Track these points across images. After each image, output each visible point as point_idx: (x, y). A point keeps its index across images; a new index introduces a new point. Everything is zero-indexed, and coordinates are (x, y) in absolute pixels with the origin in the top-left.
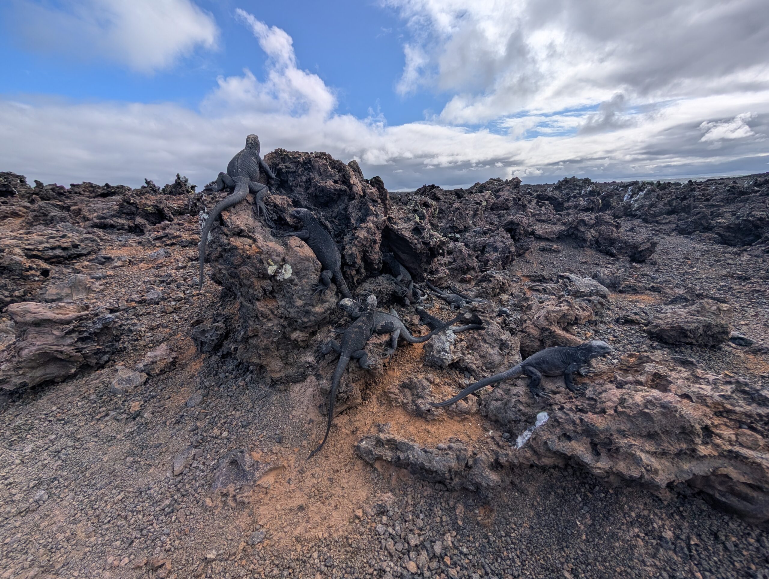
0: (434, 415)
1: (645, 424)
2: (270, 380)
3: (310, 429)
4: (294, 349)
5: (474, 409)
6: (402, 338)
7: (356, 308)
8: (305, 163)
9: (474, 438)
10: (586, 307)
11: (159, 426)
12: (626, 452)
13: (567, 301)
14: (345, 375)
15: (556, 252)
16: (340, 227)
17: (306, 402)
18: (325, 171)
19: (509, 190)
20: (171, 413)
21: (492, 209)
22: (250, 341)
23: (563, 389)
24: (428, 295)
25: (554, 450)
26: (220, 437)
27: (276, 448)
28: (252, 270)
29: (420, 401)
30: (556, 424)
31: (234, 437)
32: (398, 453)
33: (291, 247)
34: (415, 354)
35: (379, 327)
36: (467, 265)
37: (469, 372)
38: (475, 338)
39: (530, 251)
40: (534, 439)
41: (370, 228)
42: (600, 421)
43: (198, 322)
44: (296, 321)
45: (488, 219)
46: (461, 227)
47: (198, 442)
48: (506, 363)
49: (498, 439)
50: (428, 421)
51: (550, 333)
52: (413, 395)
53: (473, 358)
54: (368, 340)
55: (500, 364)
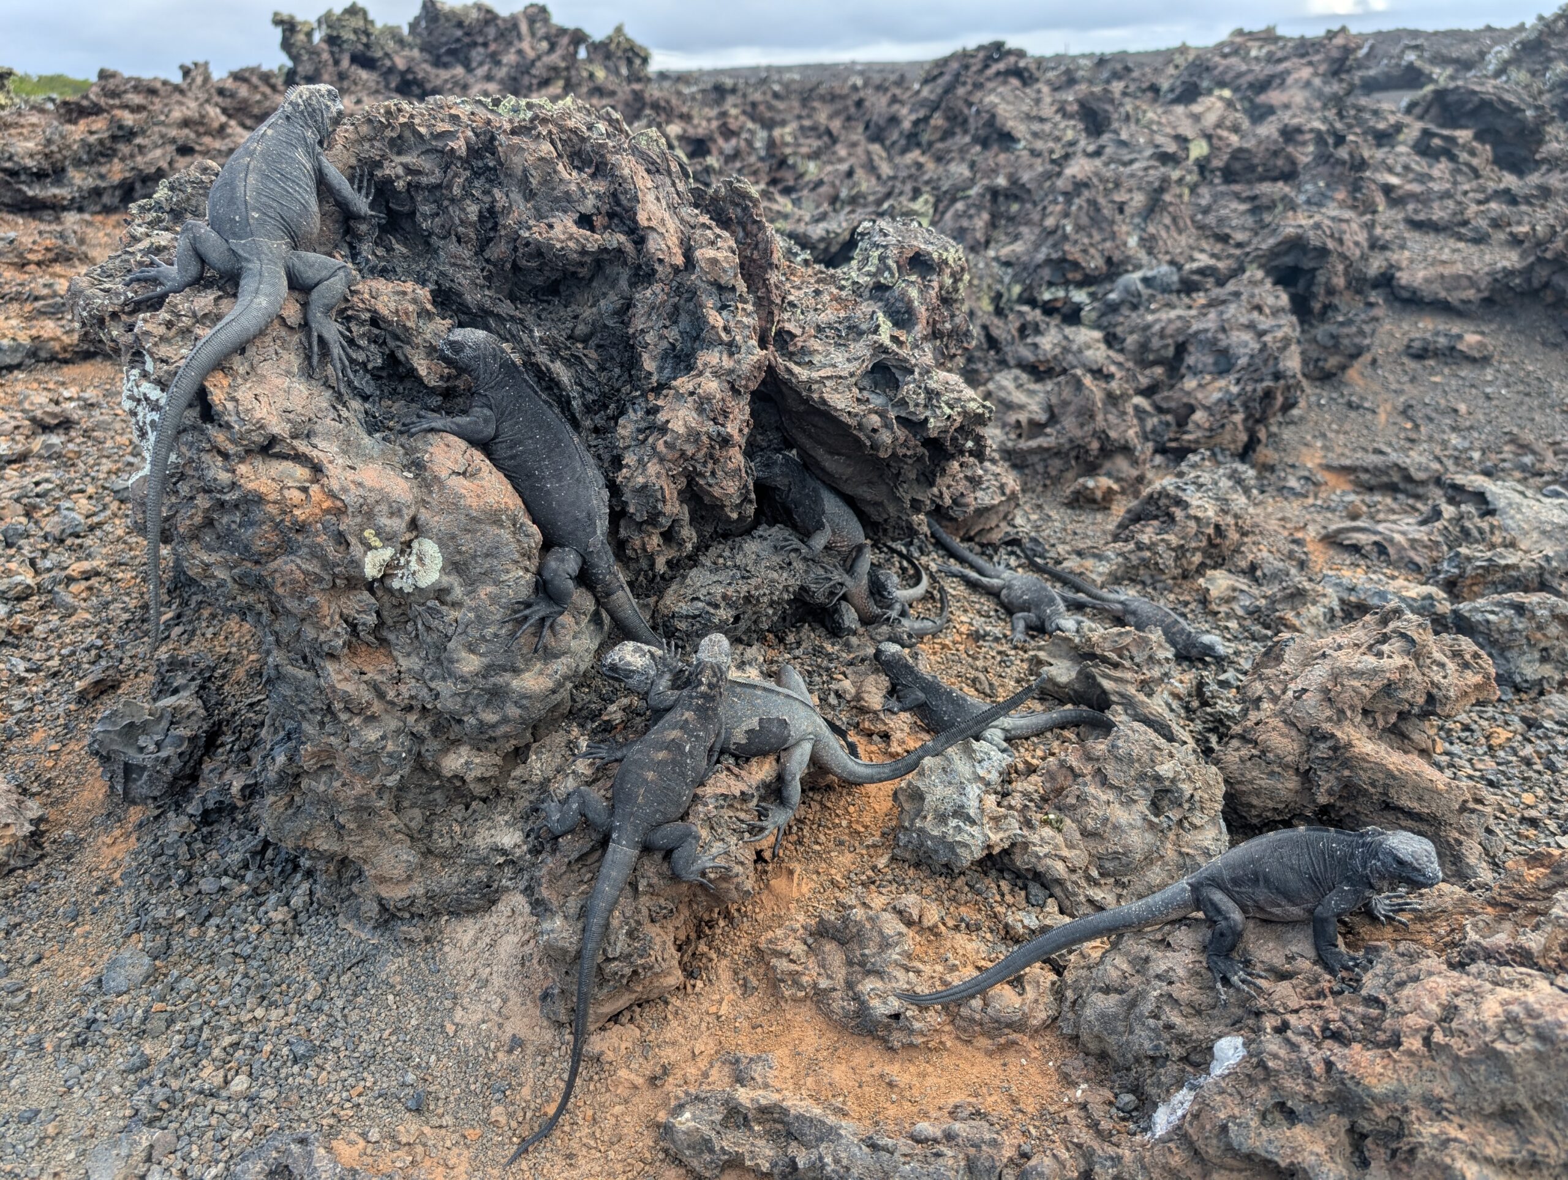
0: (911, 1032)
1: (1492, 1084)
2: (376, 907)
3: (514, 1070)
4: (450, 801)
5: (1041, 1015)
6: (818, 767)
7: (660, 675)
8: (474, 152)
9: (1030, 1106)
10: (1476, 656)
11: (20, 1054)
12: (1432, 1160)
13: (1403, 636)
14: (626, 903)
15: (1473, 360)
16: (603, 377)
17: (497, 981)
18: (545, 182)
19: (1308, 84)
20: (54, 1011)
21: (1229, 177)
22: (305, 783)
23: (1304, 965)
24: (931, 576)
25: (1244, 1150)
26: (224, 1093)
27: (409, 1128)
28: (313, 567)
29: (868, 985)
30: (1260, 1074)
31: (269, 1093)
32: (793, 1149)
33: (436, 478)
34: (867, 819)
35: (739, 736)
36: (1102, 436)
37: (1044, 886)
38: (1071, 769)
39: (1367, 358)
40: (1196, 1116)
41: (709, 399)
42: (1379, 1069)
43: (104, 687)
44: (460, 722)
45: (1211, 220)
46: (1095, 263)
47: (156, 1107)
48: (1170, 852)
49: (1098, 1111)
50: (891, 1049)
51: (1335, 749)
52: (850, 963)
53: (1059, 839)
54: (702, 784)
55: (1149, 860)
